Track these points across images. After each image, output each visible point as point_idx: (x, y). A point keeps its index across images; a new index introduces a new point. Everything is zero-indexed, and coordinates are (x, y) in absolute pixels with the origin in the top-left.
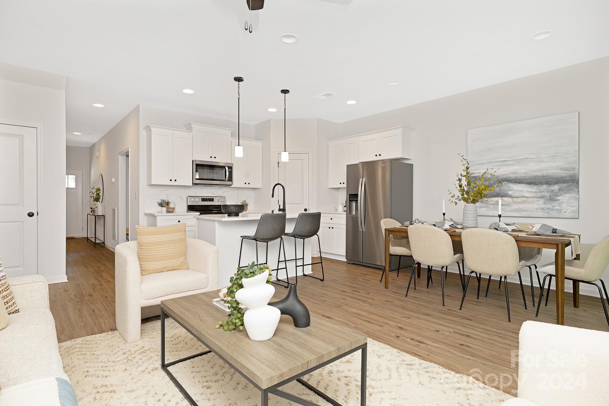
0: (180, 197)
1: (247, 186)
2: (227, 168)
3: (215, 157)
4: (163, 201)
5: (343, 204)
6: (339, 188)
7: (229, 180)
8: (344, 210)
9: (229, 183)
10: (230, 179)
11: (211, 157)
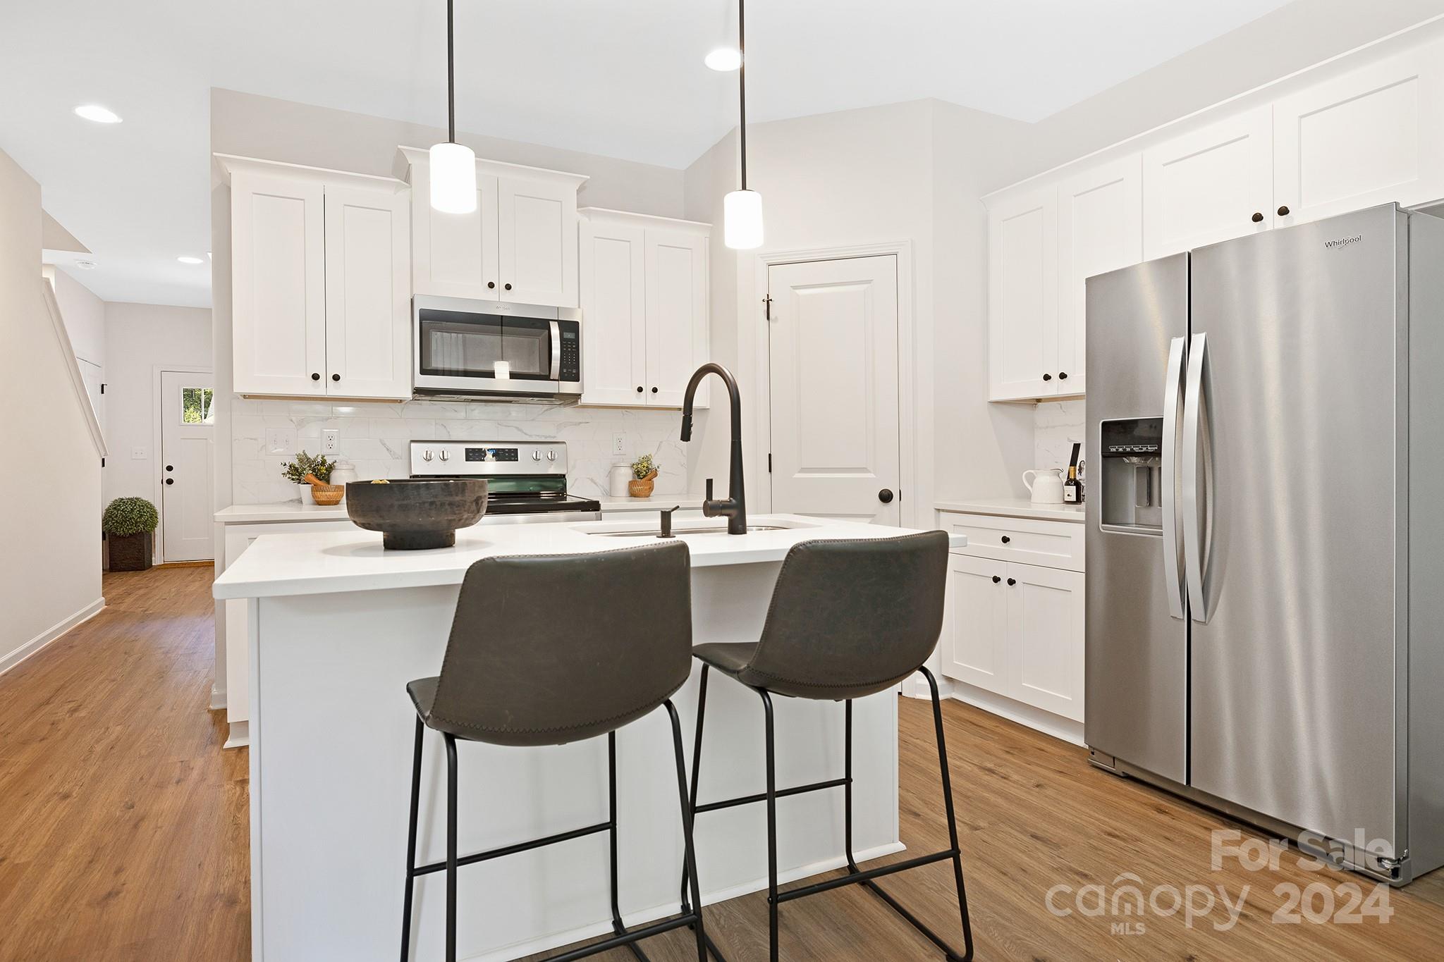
0: (384, 444)
1: (647, 399)
2: (555, 330)
3: (508, 287)
4: (304, 459)
5: (1058, 472)
6: (1039, 400)
7: (563, 377)
8: (1067, 499)
9: (569, 387)
10: (571, 370)
11: (491, 285)
